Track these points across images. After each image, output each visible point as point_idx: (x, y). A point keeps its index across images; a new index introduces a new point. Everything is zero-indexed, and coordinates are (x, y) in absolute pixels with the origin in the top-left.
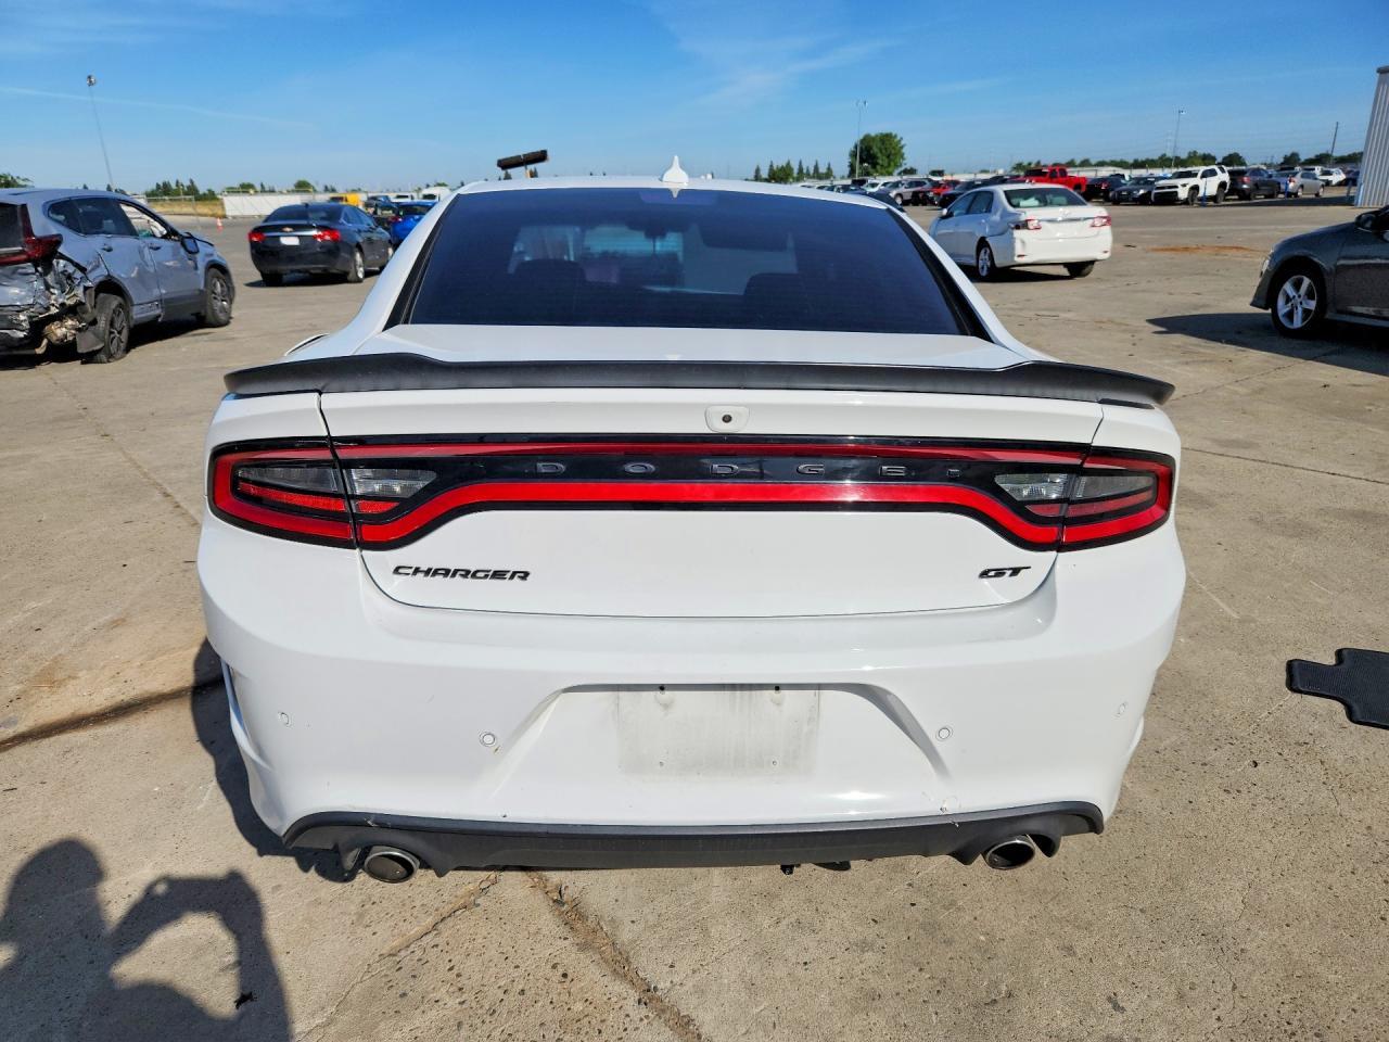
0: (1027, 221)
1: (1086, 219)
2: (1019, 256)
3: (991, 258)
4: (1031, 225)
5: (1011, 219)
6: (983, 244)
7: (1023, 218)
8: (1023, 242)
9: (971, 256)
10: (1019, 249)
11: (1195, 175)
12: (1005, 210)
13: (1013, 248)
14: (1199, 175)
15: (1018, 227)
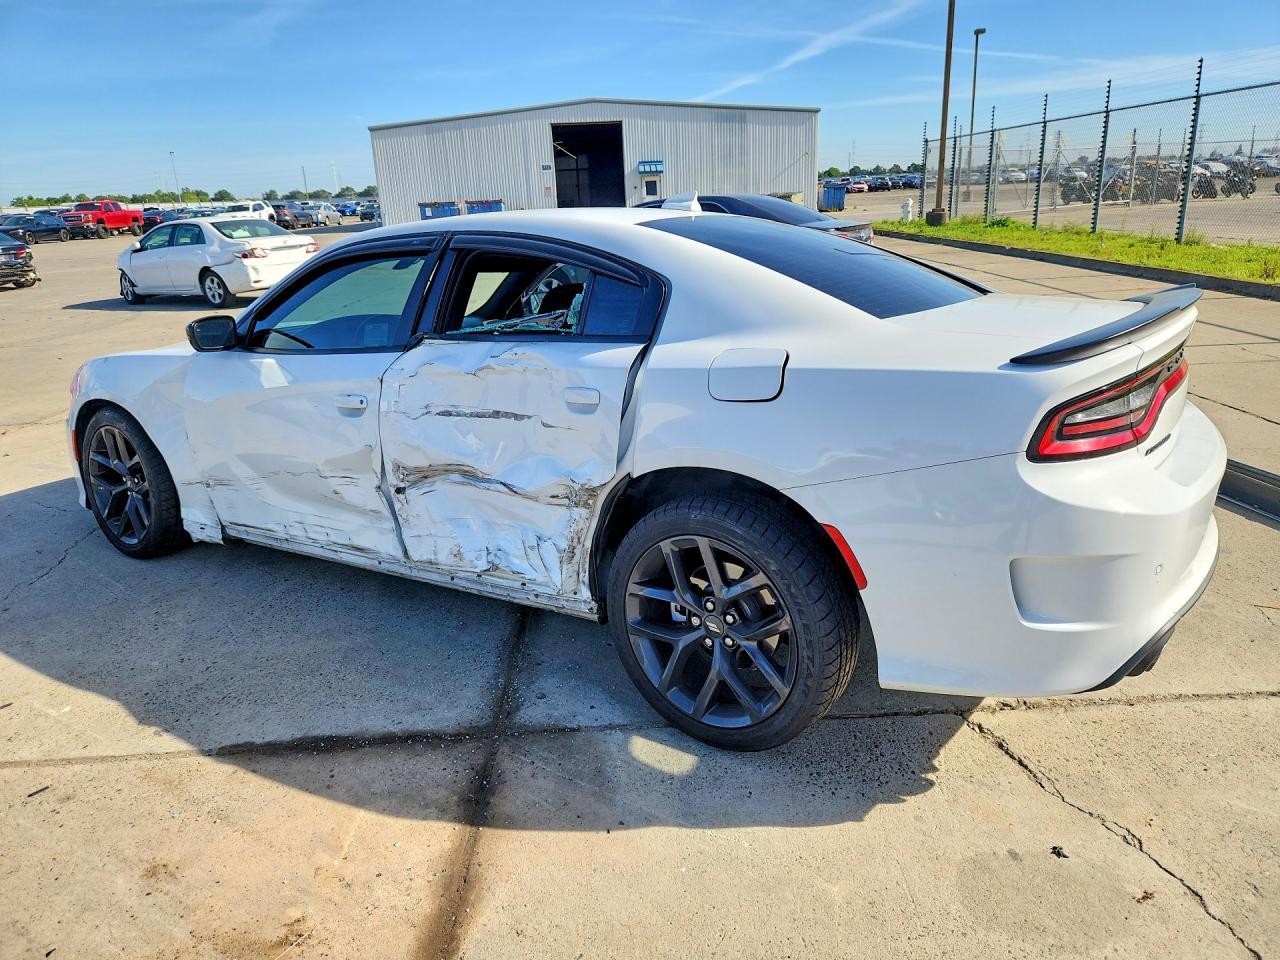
0: (252, 249)
1: (301, 246)
2: (255, 282)
3: (222, 284)
4: (257, 252)
5: (235, 249)
6: (205, 273)
7: (248, 247)
8: (255, 269)
9: (195, 286)
10: (253, 276)
11: (247, 209)
12: (221, 240)
13: (247, 275)
14: (251, 209)
15: (245, 256)
